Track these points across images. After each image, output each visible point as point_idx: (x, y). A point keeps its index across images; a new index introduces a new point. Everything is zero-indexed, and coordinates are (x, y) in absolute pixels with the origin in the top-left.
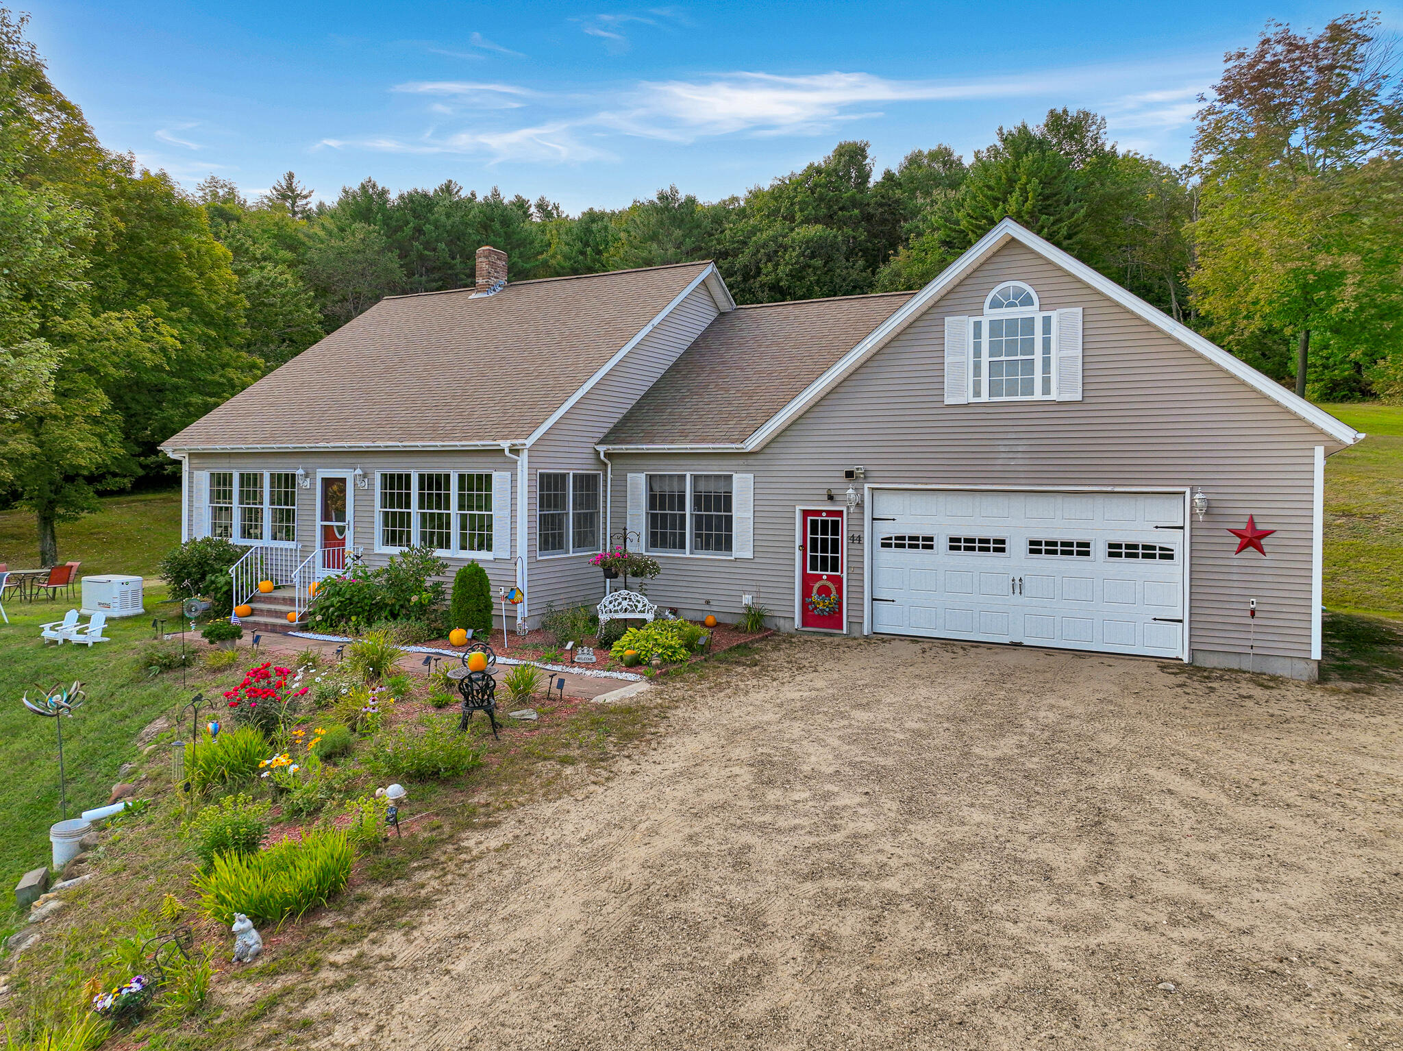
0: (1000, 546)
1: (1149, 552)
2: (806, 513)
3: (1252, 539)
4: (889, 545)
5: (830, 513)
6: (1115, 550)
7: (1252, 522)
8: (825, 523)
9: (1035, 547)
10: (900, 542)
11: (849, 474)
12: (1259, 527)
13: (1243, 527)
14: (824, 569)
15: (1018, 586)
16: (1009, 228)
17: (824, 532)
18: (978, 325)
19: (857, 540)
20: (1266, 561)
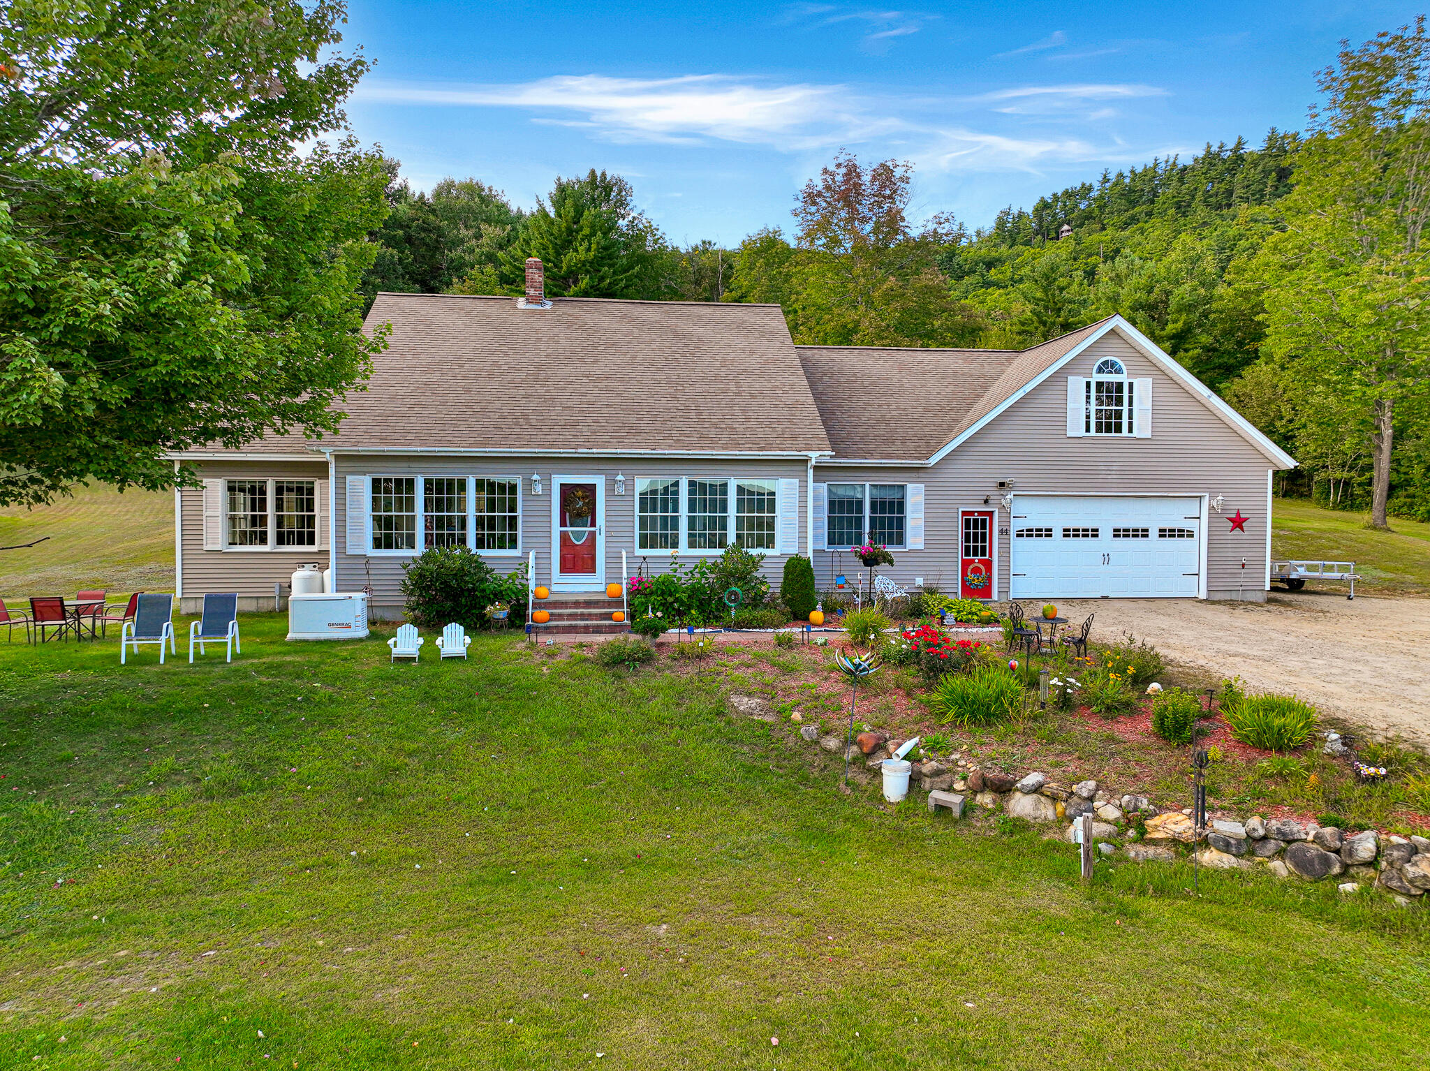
0: (1095, 533)
1: (1181, 533)
2: (964, 513)
3: (1238, 522)
4: (1022, 535)
5: (980, 513)
6: (1163, 533)
7: (1238, 514)
8: (976, 521)
9: (1117, 533)
10: (1030, 533)
11: (1002, 485)
12: (1242, 516)
13: (1234, 516)
14: (975, 554)
15: (1106, 558)
16: (1119, 322)
17: (976, 527)
18: (1088, 384)
19: (1004, 532)
20: (1245, 535)
